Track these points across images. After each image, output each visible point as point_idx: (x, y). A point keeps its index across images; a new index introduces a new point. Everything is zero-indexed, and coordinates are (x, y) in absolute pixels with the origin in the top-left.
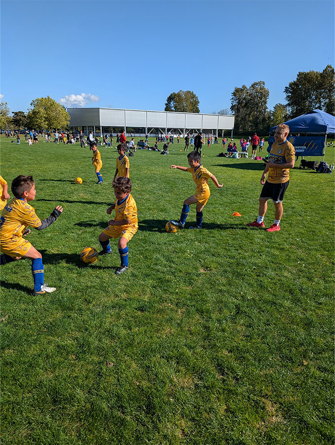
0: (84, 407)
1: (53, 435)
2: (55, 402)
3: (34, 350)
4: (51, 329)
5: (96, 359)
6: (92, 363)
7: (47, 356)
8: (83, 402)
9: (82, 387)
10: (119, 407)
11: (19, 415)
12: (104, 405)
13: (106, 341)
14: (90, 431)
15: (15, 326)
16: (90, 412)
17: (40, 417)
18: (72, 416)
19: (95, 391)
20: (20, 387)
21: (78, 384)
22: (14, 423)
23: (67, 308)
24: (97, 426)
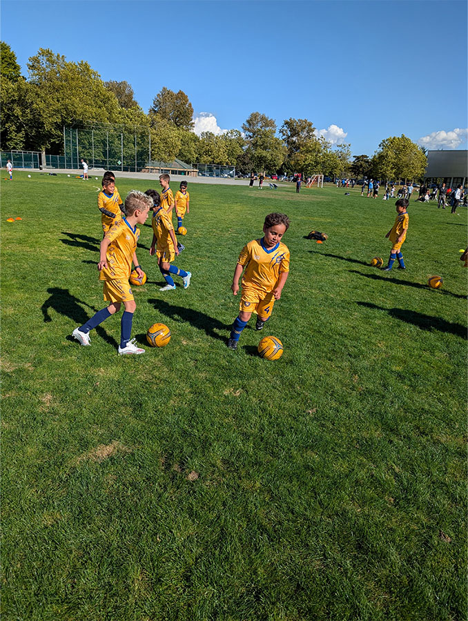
0: (399, 577)
1: (352, 591)
2: (359, 547)
3: (340, 467)
4: (366, 448)
5: (424, 519)
6: (418, 521)
7: (357, 481)
8: (397, 570)
9: (399, 548)
10: (453, 609)
11: (314, 539)
12: (429, 592)
13: (444, 502)
14: (402, 616)
15: (323, 425)
16: (407, 591)
17: (338, 556)
18: (380, 581)
19: (418, 566)
20: (320, 504)
21: (394, 541)
22: (308, 545)
23: (391, 429)
24: (414, 616)
